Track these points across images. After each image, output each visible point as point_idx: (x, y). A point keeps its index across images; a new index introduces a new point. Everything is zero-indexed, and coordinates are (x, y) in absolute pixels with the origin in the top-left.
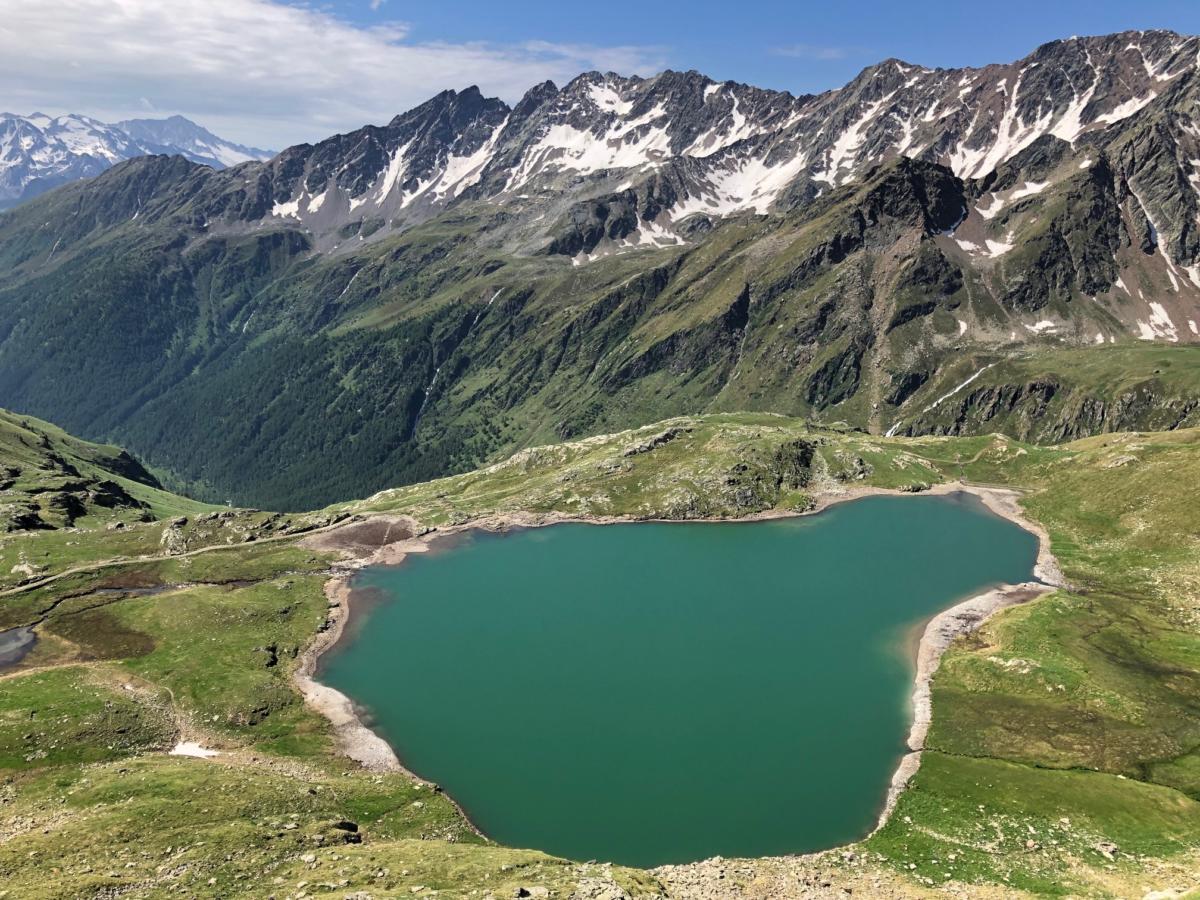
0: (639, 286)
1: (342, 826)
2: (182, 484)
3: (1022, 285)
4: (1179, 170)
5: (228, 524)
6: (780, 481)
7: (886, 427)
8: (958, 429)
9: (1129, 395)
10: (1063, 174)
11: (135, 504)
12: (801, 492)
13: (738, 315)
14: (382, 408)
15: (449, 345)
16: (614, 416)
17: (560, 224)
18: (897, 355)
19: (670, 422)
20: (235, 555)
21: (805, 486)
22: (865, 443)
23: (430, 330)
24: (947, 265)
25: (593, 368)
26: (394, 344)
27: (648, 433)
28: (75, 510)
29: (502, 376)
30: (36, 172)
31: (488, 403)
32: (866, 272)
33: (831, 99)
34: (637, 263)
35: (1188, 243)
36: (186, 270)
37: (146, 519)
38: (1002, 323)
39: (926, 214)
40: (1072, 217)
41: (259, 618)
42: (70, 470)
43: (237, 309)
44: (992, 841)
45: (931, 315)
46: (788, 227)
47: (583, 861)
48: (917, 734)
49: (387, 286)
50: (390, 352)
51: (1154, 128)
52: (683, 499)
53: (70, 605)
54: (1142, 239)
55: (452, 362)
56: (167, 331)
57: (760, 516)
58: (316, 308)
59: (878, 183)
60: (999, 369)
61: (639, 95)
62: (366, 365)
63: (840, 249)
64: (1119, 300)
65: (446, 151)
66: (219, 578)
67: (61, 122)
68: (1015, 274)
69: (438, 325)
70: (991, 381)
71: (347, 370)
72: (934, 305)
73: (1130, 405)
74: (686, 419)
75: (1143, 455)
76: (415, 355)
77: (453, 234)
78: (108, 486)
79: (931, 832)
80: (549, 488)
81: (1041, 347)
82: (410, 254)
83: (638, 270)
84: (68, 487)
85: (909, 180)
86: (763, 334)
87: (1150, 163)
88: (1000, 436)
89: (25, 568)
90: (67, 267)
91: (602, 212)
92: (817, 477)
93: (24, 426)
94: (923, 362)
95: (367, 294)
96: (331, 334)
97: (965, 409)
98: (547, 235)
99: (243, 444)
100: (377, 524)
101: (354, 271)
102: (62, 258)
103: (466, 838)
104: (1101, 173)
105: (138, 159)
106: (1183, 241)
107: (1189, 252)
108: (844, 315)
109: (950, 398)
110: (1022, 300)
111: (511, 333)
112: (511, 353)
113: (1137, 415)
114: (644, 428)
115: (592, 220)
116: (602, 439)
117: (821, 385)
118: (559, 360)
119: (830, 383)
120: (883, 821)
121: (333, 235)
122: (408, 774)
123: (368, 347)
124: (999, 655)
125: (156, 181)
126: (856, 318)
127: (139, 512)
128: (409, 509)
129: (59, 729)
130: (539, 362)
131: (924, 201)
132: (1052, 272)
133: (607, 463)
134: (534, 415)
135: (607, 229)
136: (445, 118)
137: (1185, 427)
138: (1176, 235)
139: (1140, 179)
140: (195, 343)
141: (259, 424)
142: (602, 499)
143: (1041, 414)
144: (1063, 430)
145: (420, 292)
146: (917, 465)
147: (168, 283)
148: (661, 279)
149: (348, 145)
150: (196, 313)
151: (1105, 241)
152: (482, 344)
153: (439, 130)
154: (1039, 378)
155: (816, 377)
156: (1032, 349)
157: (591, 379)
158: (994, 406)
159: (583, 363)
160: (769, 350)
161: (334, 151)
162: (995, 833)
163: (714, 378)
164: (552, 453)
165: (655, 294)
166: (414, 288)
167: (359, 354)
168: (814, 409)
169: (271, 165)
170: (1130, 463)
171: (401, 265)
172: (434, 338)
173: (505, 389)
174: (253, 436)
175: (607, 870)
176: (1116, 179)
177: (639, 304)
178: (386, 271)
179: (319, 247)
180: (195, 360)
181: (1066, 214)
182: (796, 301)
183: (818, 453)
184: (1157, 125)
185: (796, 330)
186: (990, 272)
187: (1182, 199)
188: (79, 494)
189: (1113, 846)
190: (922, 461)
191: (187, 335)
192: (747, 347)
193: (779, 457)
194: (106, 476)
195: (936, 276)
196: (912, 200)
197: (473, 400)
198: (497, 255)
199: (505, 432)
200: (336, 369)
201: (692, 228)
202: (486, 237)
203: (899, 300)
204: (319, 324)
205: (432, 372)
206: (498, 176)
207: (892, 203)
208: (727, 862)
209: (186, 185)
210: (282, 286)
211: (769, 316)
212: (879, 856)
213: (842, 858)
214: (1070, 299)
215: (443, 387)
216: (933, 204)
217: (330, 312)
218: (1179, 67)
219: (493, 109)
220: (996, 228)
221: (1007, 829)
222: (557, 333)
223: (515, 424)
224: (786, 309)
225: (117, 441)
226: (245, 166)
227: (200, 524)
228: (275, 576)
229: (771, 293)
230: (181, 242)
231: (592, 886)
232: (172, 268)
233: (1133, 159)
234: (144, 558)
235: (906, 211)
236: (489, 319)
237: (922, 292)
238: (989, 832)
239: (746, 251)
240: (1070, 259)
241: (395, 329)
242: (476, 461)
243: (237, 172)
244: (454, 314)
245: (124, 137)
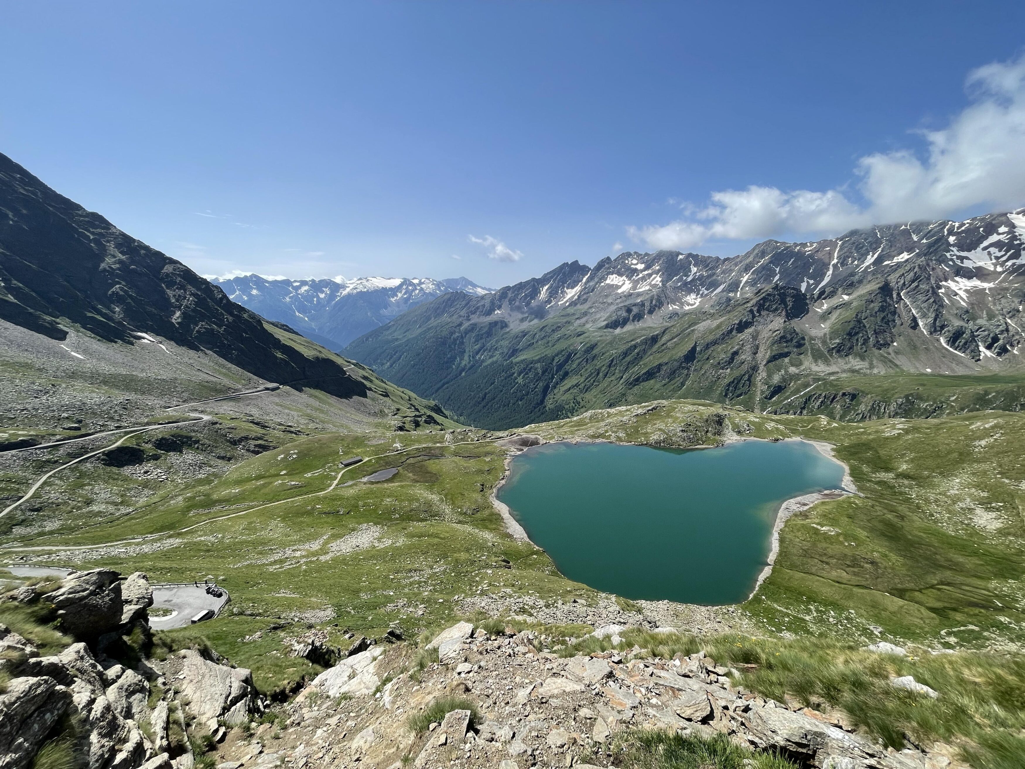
0: (645, 342)
1: (504, 561)
2: (456, 417)
3: (839, 344)
4: (932, 288)
5: (469, 434)
6: (707, 432)
7: (763, 410)
8: (801, 412)
9: (901, 400)
10: (863, 290)
11: (438, 424)
12: (717, 437)
13: (691, 356)
14: (532, 391)
15: (560, 366)
16: (630, 398)
17: (610, 316)
18: (770, 376)
19: (656, 402)
20: (471, 446)
21: (719, 435)
22: (752, 417)
23: (553, 360)
24: (797, 334)
25: (622, 377)
26: (538, 365)
27: (645, 407)
28: (417, 425)
29: (582, 379)
30: (413, 299)
31: (575, 391)
32: (755, 337)
33: (739, 259)
34: (644, 332)
35: (938, 324)
36: (462, 335)
37: (441, 430)
38: (827, 362)
39: (787, 311)
40: (868, 311)
41: (480, 472)
42: (417, 410)
43: (480, 350)
44: (809, 615)
45: (788, 358)
46: (717, 316)
47: (604, 592)
48: (772, 557)
49: (537, 342)
50: (536, 369)
51: (917, 267)
52: (660, 437)
53: (411, 461)
54: (910, 322)
55: (561, 373)
56: (453, 358)
57: (697, 447)
58: (509, 350)
59: (762, 296)
60: (825, 384)
61: (647, 261)
62: (527, 374)
63: (742, 327)
64: (895, 352)
65: (563, 288)
66: (466, 455)
67: (423, 281)
68: (835, 339)
69: (556, 358)
70: (820, 390)
71: (519, 375)
72: (790, 353)
73: (901, 405)
74: (664, 401)
75: (907, 432)
76: (547, 370)
77: (565, 321)
78: (429, 416)
79: (775, 606)
80: (598, 429)
81: (849, 375)
82: (547, 328)
83: (644, 335)
84: (416, 416)
85: (778, 295)
86: (703, 364)
87: (915, 284)
88: (823, 417)
89: (398, 445)
90: (420, 334)
91: (629, 311)
92: (726, 431)
93: (403, 392)
94: (784, 380)
95: (529, 345)
96: (514, 361)
97: (806, 403)
98: (604, 321)
99: (479, 403)
100: (526, 437)
101: (524, 336)
102: (420, 331)
103: (553, 573)
104: (886, 290)
105: (448, 293)
106: (934, 323)
107: (938, 329)
108: (743, 357)
109: (797, 398)
110: (838, 351)
111: (587, 361)
112: (586, 370)
113: (905, 410)
114: (643, 404)
115: (625, 314)
116: (624, 408)
117: (731, 389)
118: (607, 373)
119: (736, 388)
120: (751, 596)
121: (518, 322)
122: (532, 543)
123: (527, 367)
124: (818, 524)
125: (454, 301)
126: (750, 358)
127: (439, 427)
128: (539, 433)
129: (404, 507)
130: (598, 374)
131: (786, 306)
132: (856, 338)
133: (624, 419)
134: (595, 397)
135: (631, 318)
136: (564, 273)
137: (935, 417)
138: (930, 320)
139: (909, 292)
140: (464, 363)
141: (486, 394)
142: (622, 435)
143: (848, 407)
144: (861, 416)
145: (550, 344)
146: (777, 429)
147: (455, 340)
148: (654, 340)
149: (525, 286)
150: (465, 352)
151: (887, 323)
152: (574, 366)
153: (561, 279)
154: (849, 390)
155: (729, 385)
156: (844, 375)
157: (621, 382)
158: (822, 402)
159: (618, 375)
160: (705, 372)
161: (519, 289)
162: (811, 612)
163: (678, 384)
164: (601, 413)
165: (652, 345)
166: (548, 343)
167: (525, 369)
168: (727, 400)
169: (495, 294)
170: (899, 434)
171: (543, 334)
172: (554, 364)
173: (583, 385)
174: (483, 400)
175: (613, 598)
176: (894, 292)
177: (644, 350)
178: (537, 336)
179: (512, 326)
180: (463, 370)
181: (864, 309)
182: (719, 350)
183: (727, 421)
184: (919, 265)
185: (719, 363)
186: (821, 338)
187: (934, 302)
188: (419, 419)
189: (880, 629)
190: (781, 427)
191: (461, 360)
192: (695, 370)
193: (707, 421)
194: (429, 413)
195: (792, 340)
196: (779, 304)
197: (569, 389)
198: (583, 329)
199: (582, 404)
200: (515, 375)
201: (670, 317)
202: (578, 321)
203: (772, 350)
204: (510, 357)
205: (553, 378)
206: (585, 297)
207: (769, 306)
208: (671, 603)
209: (464, 303)
210: (497, 342)
211: (706, 356)
212: (747, 613)
213: (728, 611)
214: (866, 351)
215: (557, 384)
216: (791, 306)
217: (515, 352)
218: (933, 236)
219: (584, 270)
220: (825, 317)
221: (817, 611)
222: (607, 362)
223: (587, 400)
224: (714, 354)
225: (434, 400)
226: (486, 295)
227: (460, 433)
228: (485, 456)
229: (707, 346)
230: (460, 325)
231: (605, 604)
232: (457, 334)
233: (904, 282)
234: (438, 445)
235: (776, 309)
236: (578, 355)
237: (783, 347)
238: (809, 612)
239: (696, 327)
240: (866, 332)
241: (539, 359)
242: (569, 415)
243: (483, 297)
244: (563, 353)
245: (443, 286)
